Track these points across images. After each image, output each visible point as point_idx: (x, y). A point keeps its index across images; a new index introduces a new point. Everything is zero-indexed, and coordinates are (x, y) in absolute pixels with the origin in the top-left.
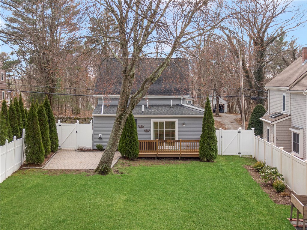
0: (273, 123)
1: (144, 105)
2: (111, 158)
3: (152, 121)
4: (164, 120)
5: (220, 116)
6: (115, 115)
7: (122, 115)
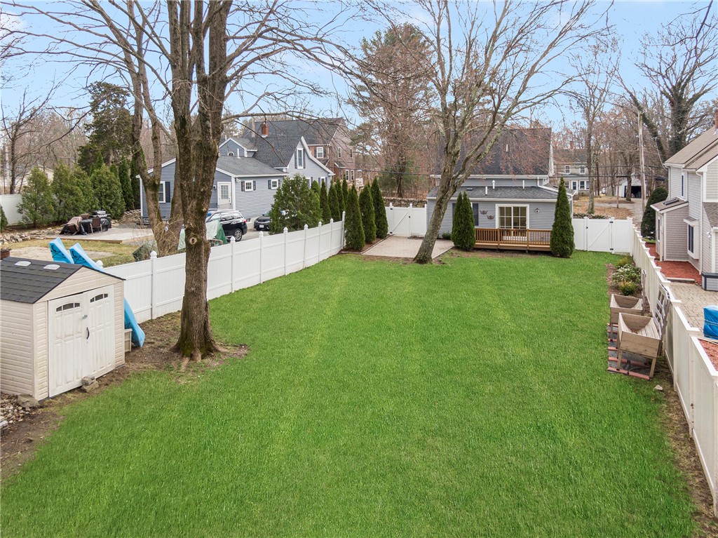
0: (662, 212)
1: (488, 187)
2: (431, 245)
3: (497, 206)
4: (512, 206)
5: (633, 203)
6: (435, 198)
7: (442, 198)
